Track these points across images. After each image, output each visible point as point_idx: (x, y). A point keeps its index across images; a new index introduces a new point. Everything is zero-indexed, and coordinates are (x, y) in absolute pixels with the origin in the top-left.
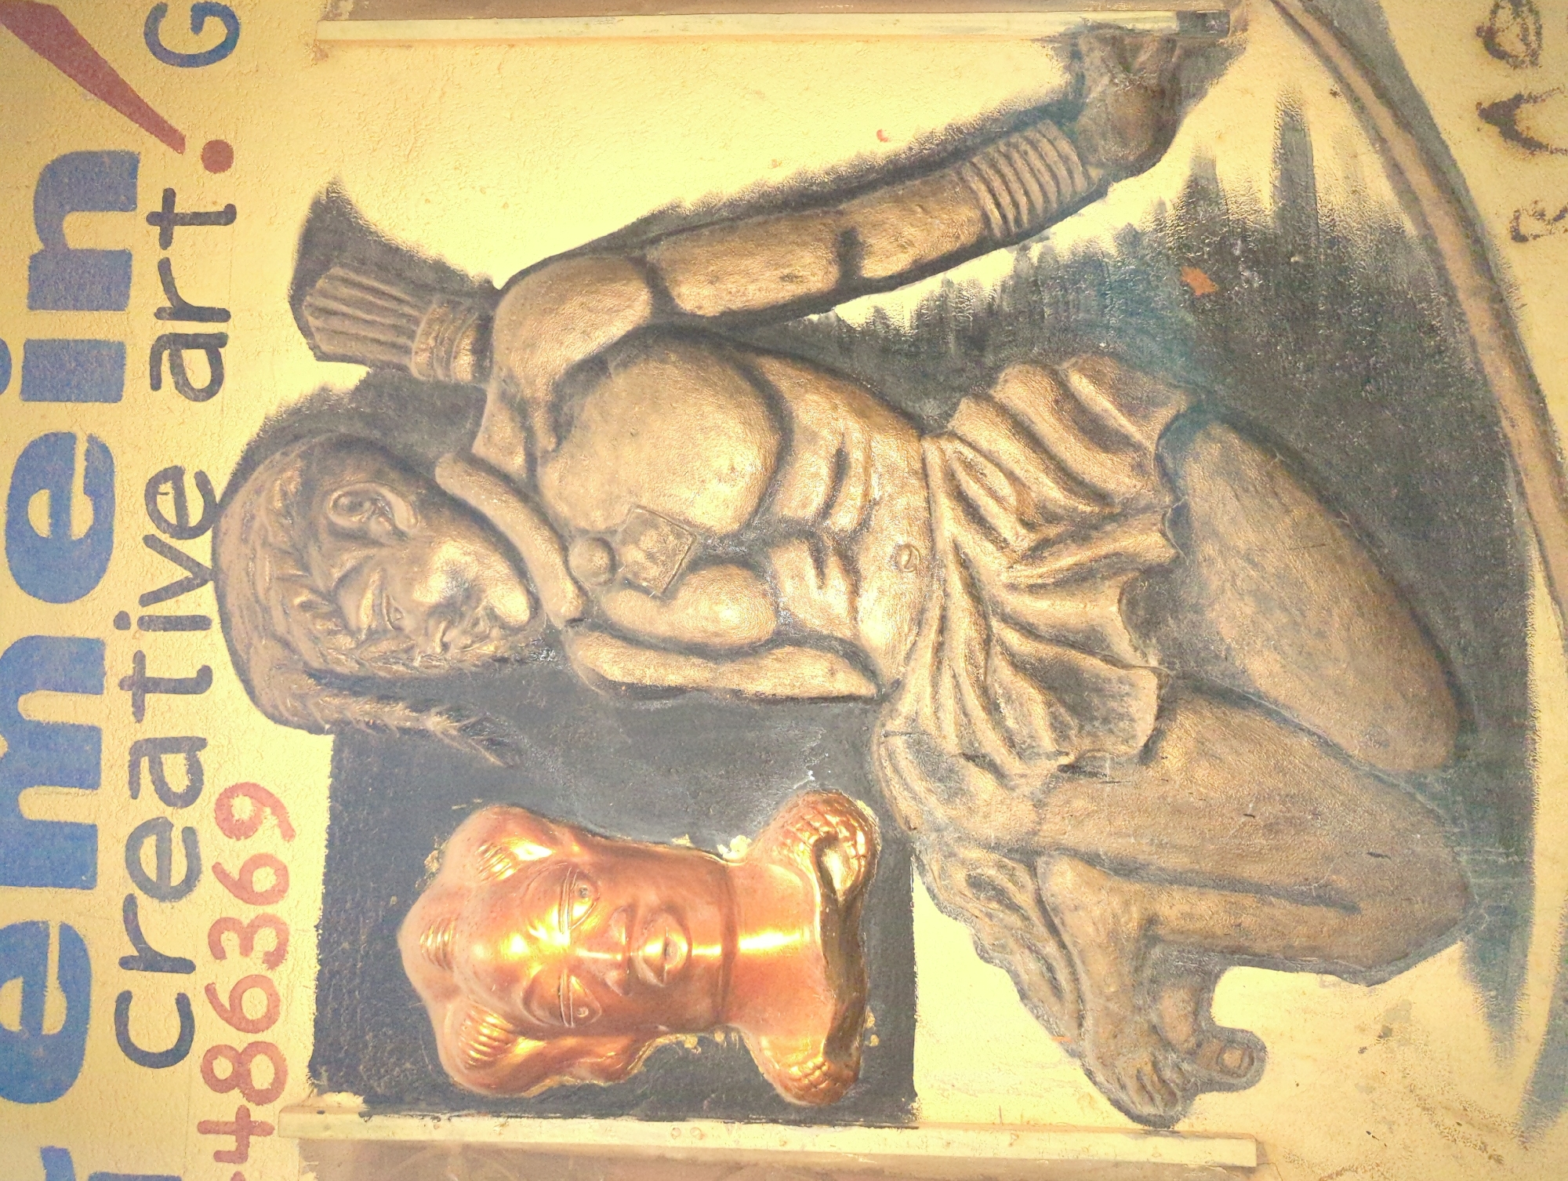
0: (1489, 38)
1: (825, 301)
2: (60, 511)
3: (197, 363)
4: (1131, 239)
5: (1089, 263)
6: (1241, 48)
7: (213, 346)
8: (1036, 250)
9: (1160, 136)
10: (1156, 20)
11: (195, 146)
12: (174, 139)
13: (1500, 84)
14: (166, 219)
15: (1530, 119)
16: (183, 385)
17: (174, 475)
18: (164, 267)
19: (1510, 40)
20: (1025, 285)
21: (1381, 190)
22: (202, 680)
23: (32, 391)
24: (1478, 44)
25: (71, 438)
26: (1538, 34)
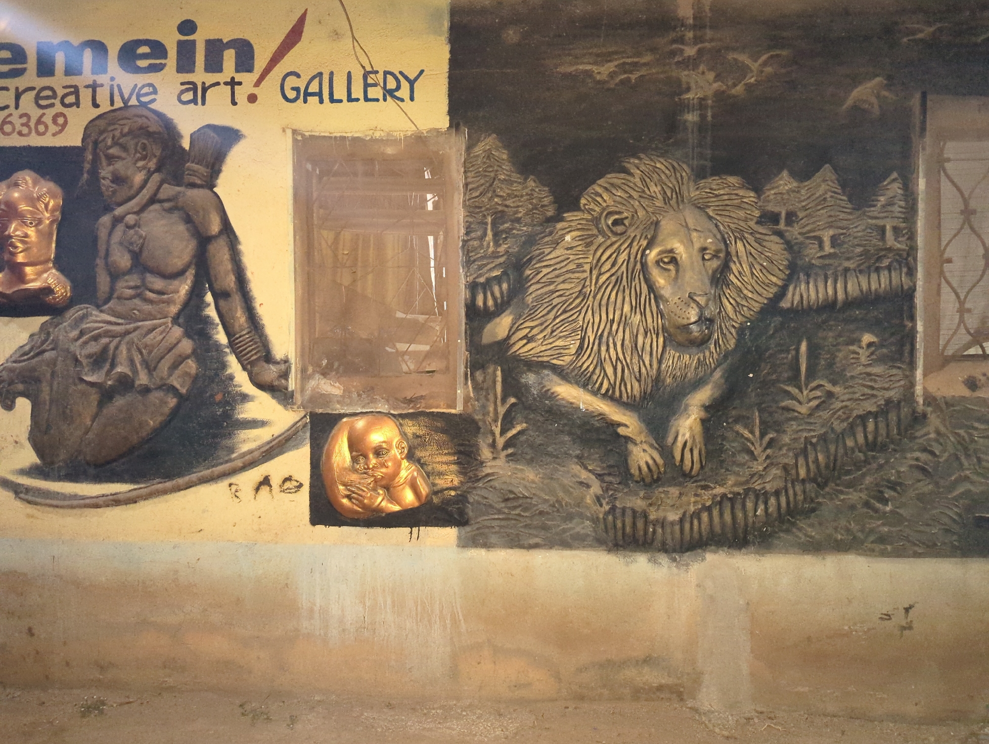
0: (288, 479)
1: (211, 289)
2: (145, 56)
3: (189, 96)
4: (231, 378)
5: (224, 366)
6: (287, 410)
7: (194, 101)
8: (228, 350)
9: (261, 386)
10: (292, 384)
11: (255, 91)
12: (257, 84)
13: (275, 481)
14: (233, 83)
15: (265, 490)
16: (182, 92)
17: (155, 92)
18: (218, 84)
19: (288, 485)
20: (218, 346)
21: (245, 448)
22: (96, 105)
23: (180, 44)
24: (287, 476)
25: (166, 58)
26: (289, 493)
